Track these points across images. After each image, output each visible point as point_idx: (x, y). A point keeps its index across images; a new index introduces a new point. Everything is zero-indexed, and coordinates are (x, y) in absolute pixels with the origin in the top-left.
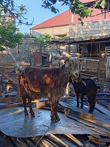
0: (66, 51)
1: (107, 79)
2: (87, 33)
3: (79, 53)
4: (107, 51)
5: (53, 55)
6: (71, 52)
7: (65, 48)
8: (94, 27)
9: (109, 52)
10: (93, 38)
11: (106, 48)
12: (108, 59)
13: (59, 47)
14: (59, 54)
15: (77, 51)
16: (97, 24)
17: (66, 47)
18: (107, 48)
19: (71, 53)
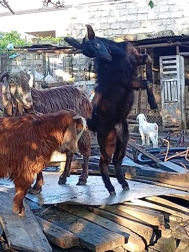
0: (64, 68)
1: (166, 127)
2: (112, 27)
3: (93, 72)
4: (164, 65)
5: (36, 77)
6: (76, 71)
7: (61, 62)
8: (126, 12)
9: (167, 67)
10: (132, 39)
11: (161, 60)
12: (165, 83)
13: (47, 60)
14: (49, 75)
15: (90, 67)
16: (134, 7)
17: (63, 60)
18: (164, 60)
19: (74, 73)
